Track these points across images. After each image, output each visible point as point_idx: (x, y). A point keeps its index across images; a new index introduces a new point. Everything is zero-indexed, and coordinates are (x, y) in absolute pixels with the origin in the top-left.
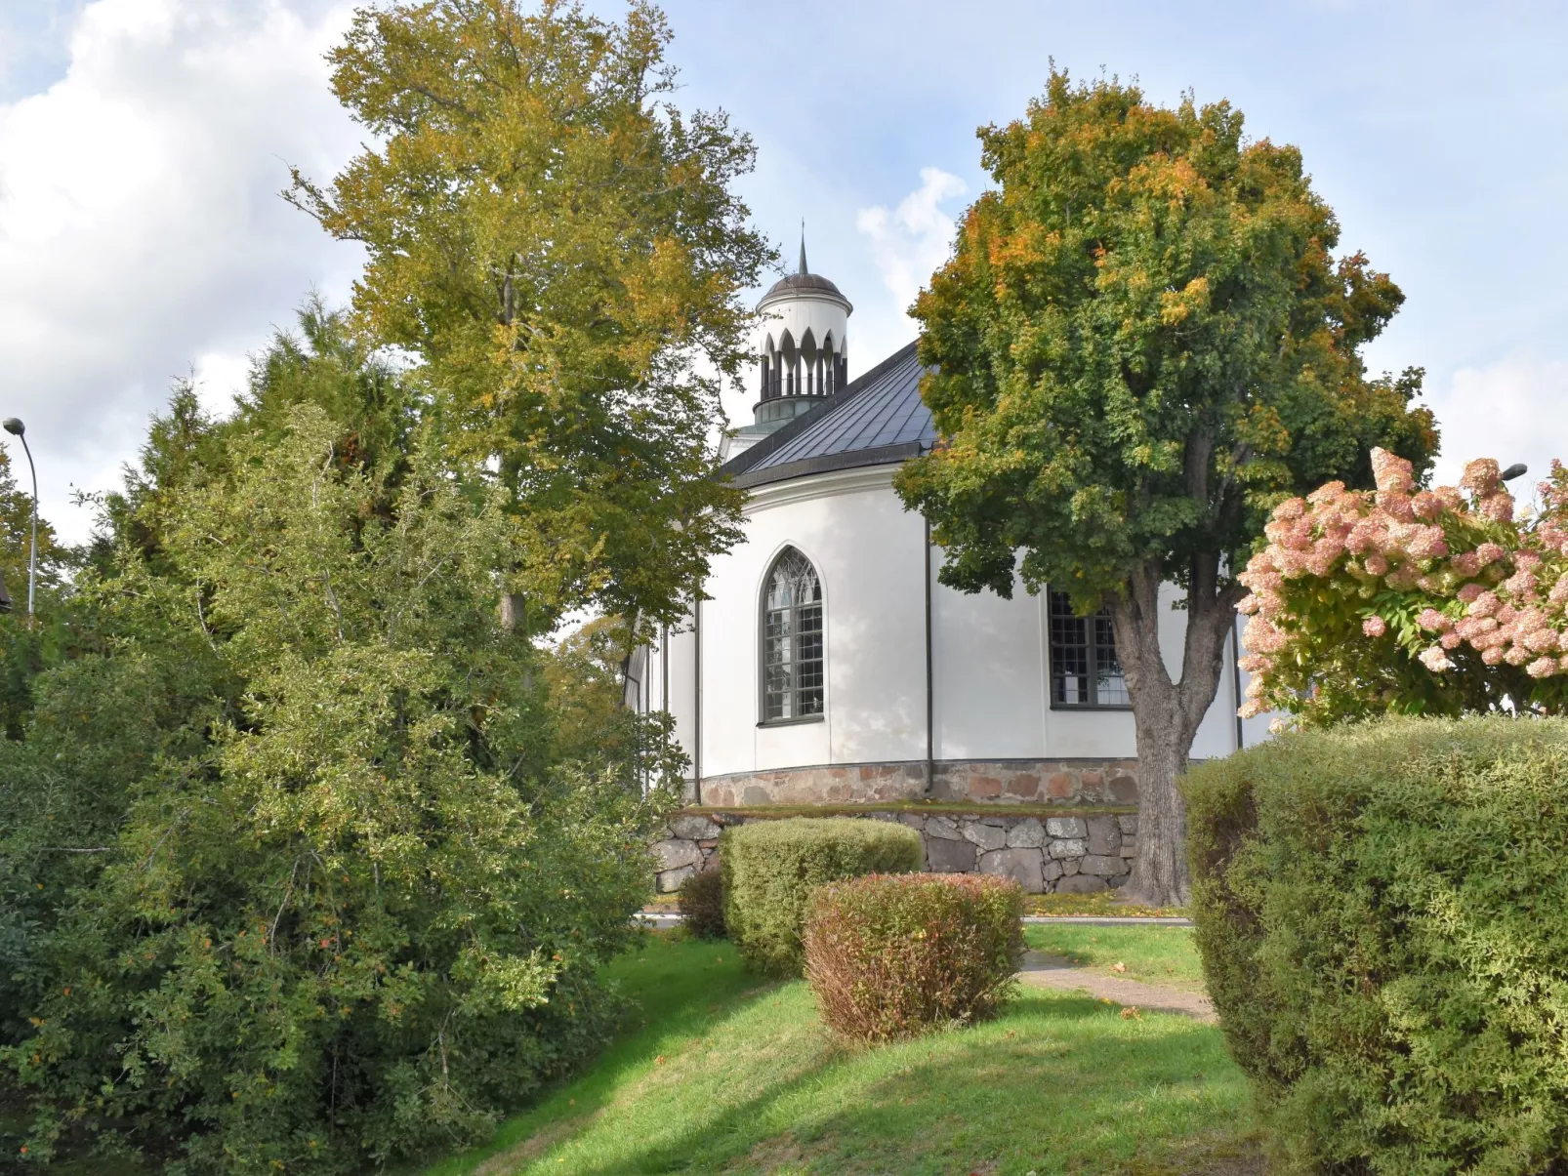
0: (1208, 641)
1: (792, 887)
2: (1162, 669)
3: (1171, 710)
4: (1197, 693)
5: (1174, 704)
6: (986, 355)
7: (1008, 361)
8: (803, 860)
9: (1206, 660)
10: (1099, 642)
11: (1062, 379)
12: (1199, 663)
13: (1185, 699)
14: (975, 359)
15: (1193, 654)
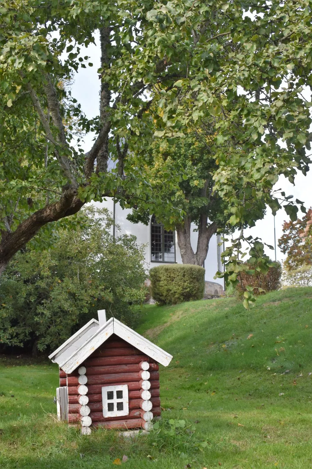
0: (205, 241)
1: (181, 279)
2: (191, 249)
3: (194, 261)
4: (202, 256)
5: (195, 259)
6: (151, 150)
7: (158, 152)
8: (184, 272)
9: (204, 247)
10: (165, 242)
11: (174, 159)
12: (202, 248)
13: (198, 258)
14: (147, 151)
15: (200, 245)
